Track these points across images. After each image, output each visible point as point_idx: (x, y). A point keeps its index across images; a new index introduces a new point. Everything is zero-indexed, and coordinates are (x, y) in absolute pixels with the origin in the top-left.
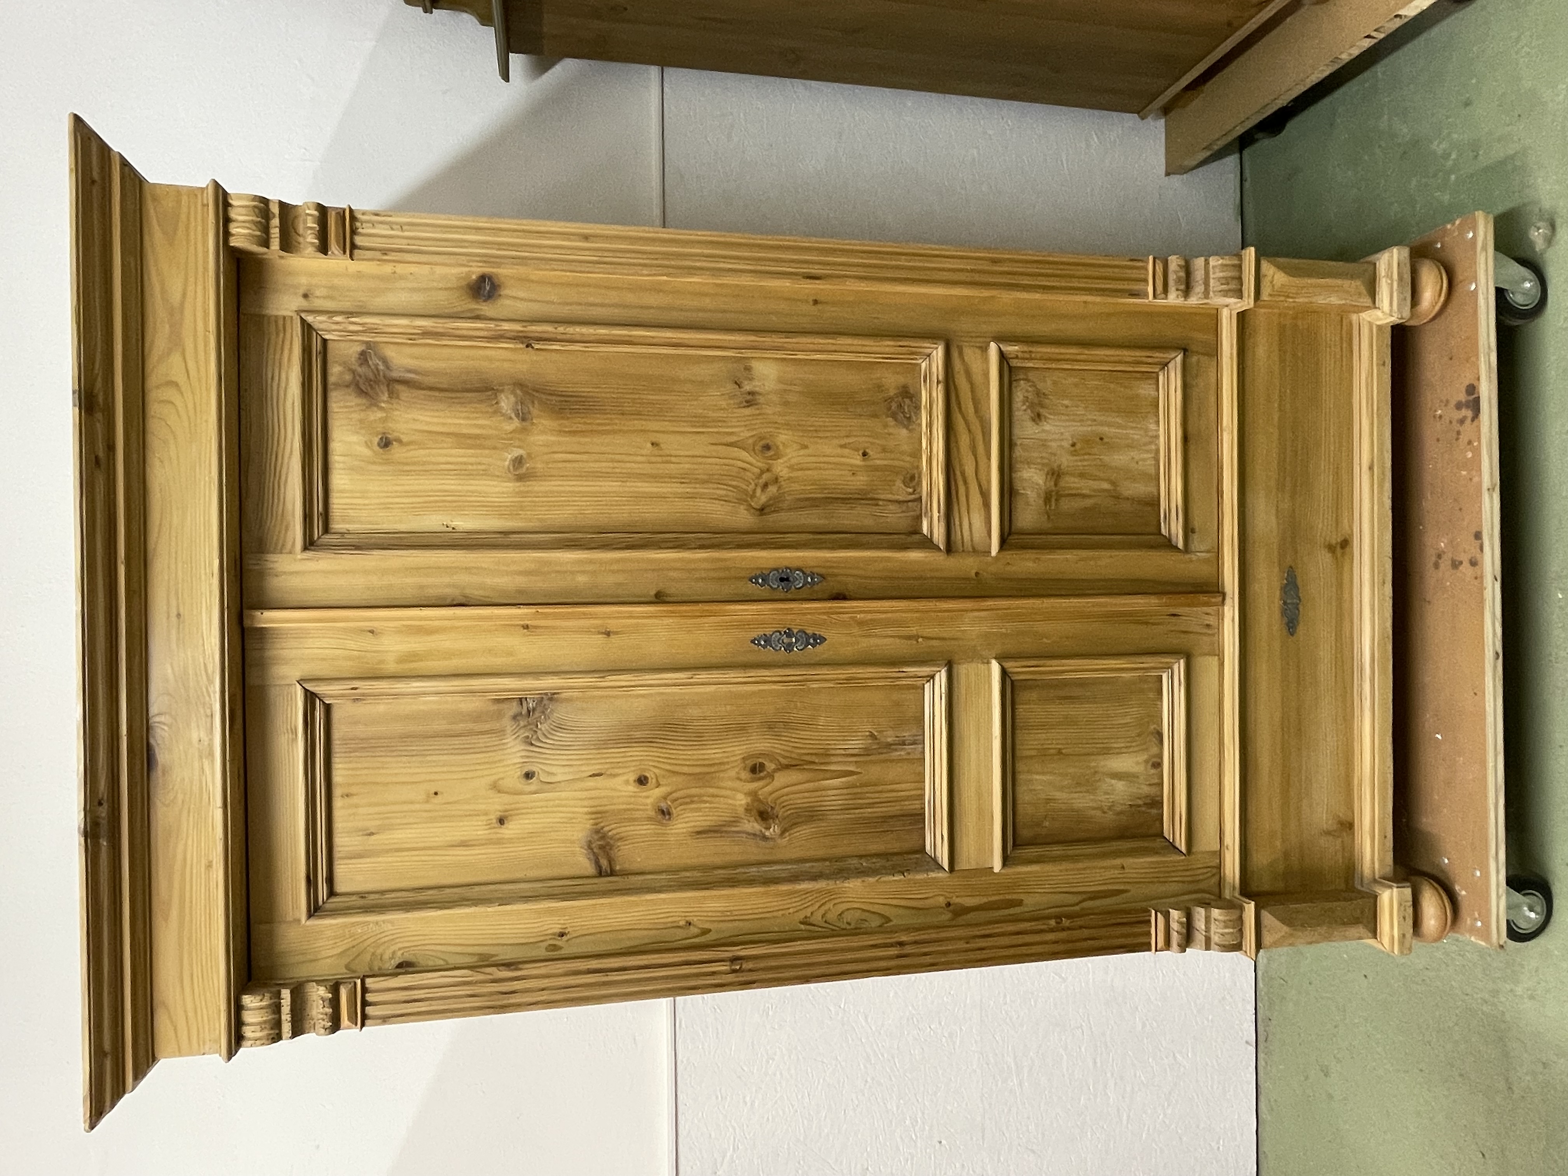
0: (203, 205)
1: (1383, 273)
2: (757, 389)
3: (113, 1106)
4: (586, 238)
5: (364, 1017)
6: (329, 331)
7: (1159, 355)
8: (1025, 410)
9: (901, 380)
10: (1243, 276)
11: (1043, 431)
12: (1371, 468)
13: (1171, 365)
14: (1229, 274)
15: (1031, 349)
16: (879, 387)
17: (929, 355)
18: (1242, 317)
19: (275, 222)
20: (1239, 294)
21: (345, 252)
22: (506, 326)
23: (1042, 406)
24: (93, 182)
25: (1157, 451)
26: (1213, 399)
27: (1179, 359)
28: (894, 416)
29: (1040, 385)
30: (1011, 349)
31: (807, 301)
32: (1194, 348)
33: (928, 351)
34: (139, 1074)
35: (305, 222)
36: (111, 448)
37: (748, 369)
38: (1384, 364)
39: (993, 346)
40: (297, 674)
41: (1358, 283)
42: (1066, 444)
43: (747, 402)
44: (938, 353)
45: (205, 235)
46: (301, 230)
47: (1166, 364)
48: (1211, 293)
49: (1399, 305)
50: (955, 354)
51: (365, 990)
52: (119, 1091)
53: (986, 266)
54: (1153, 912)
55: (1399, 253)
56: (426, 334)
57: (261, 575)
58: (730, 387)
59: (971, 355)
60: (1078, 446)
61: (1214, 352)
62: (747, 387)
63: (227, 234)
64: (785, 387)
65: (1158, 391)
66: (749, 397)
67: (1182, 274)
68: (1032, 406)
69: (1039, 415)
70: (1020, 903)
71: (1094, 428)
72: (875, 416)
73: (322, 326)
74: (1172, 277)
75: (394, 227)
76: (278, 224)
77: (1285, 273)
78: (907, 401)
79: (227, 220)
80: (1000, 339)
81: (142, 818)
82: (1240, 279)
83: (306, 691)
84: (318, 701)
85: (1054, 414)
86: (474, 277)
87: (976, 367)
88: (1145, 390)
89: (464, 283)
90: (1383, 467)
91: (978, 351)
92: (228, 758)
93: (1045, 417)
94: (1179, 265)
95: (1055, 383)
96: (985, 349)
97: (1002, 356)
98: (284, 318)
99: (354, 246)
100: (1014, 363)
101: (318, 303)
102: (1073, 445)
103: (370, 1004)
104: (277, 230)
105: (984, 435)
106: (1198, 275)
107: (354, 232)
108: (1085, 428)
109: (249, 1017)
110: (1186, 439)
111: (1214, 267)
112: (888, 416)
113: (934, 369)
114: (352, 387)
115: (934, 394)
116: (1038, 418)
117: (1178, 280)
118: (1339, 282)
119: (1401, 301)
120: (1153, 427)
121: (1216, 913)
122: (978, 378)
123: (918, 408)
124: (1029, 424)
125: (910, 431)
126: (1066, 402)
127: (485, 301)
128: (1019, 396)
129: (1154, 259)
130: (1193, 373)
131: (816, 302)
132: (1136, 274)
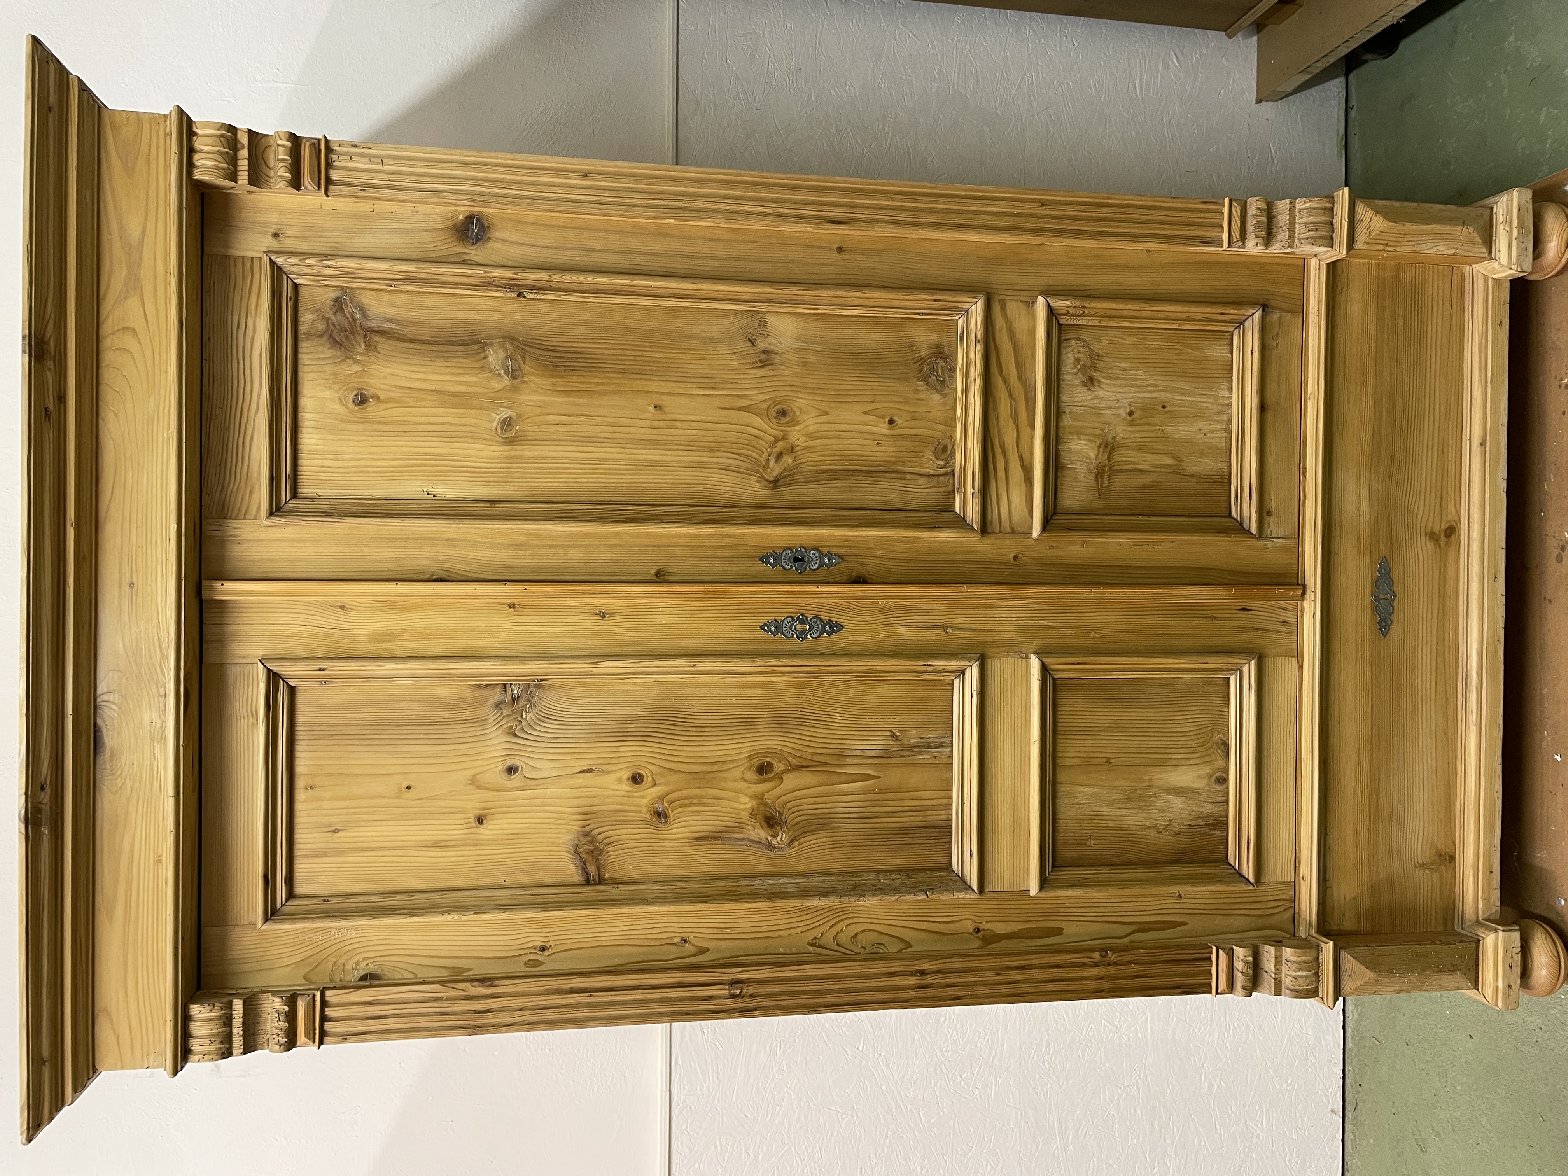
0: (166, 135)
1: (1501, 218)
2: (772, 347)
3: (51, 1119)
4: (586, 175)
5: (323, 1034)
6: (300, 275)
7: (1234, 312)
8: (1076, 374)
9: (935, 338)
10: (1334, 221)
11: (1097, 397)
12: (1483, 444)
13: (1248, 323)
14: (1319, 219)
15: (1084, 304)
16: (910, 347)
17: (967, 311)
18: (1333, 268)
19: (244, 153)
20: (1329, 242)
21: (319, 187)
22: (497, 273)
23: (1096, 369)
24: (50, 109)
25: (1230, 421)
26: (1296, 361)
27: (1258, 315)
28: (925, 379)
29: (1095, 346)
30: (1061, 304)
31: (831, 249)
32: (1274, 303)
33: (966, 306)
34: (79, 1087)
35: (276, 153)
36: (62, 398)
37: (763, 324)
38: (1501, 324)
39: (1041, 300)
40: (261, 653)
41: (1471, 229)
42: (1123, 413)
43: (761, 361)
44: (978, 308)
45: (167, 167)
46: (271, 163)
47: (1242, 323)
48: (1296, 241)
49: (1522, 255)
50: (996, 308)
51: (324, 1004)
52: (58, 1103)
53: (1033, 209)
54: (1214, 948)
55: (1520, 196)
56: (408, 280)
57: (223, 542)
58: (741, 345)
59: (1015, 309)
60: (1137, 414)
61: (1299, 309)
62: (762, 345)
63: (191, 165)
64: (805, 346)
65: (1232, 353)
66: (763, 357)
67: (1263, 219)
68: (1084, 369)
69: (1091, 379)
70: (1058, 932)
71: (1155, 395)
72: (903, 379)
73: (293, 269)
74: (1251, 222)
75: (373, 160)
76: (247, 156)
77: (1385, 218)
78: (941, 363)
79: (191, 151)
80: (1047, 293)
81: (88, 805)
82: (1331, 222)
83: (269, 671)
84: (281, 682)
85: (1110, 378)
86: (461, 217)
87: (1020, 324)
88: (1217, 351)
89: (450, 223)
90: (1497, 444)
91: (1023, 307)
92: (182, 743)
93: (1099, 382)
94: (1259, 209)
95: (1111, 342)
96: (1031, 304)
97: (1051, 311)
98: (252, 258)
99: (329, 181)
100: (1064, 320)
101: (290, 244)
102: (1131, 413)
103: (330, 1020)
104: (246, 162)
105: (1027, 404)
106: (1283, 219)
107: (329, 165)
108: (1146, 395)
109: (196, 1029)
110: (1263, 408)
111: (1300, 210)
112: (918, 379)
113: (972, 326)
114: (326, 338)
115: (972, 355)
116: (1090, 382)
117: (1258, 226)
118: (1448, 228)
119: (1525, 250)
120: (1225, 393)
121: (1288, 953)
122: (1022, 336)
123: (953, 370)
124: (1081, 389)
125: (945, 396)
126: (1123, 365)
127: (473, 244)
128: (1069, 358)
129: (1231, 200)
130: (1274, 333)
131: (840, 250)
132: (1209, 218)
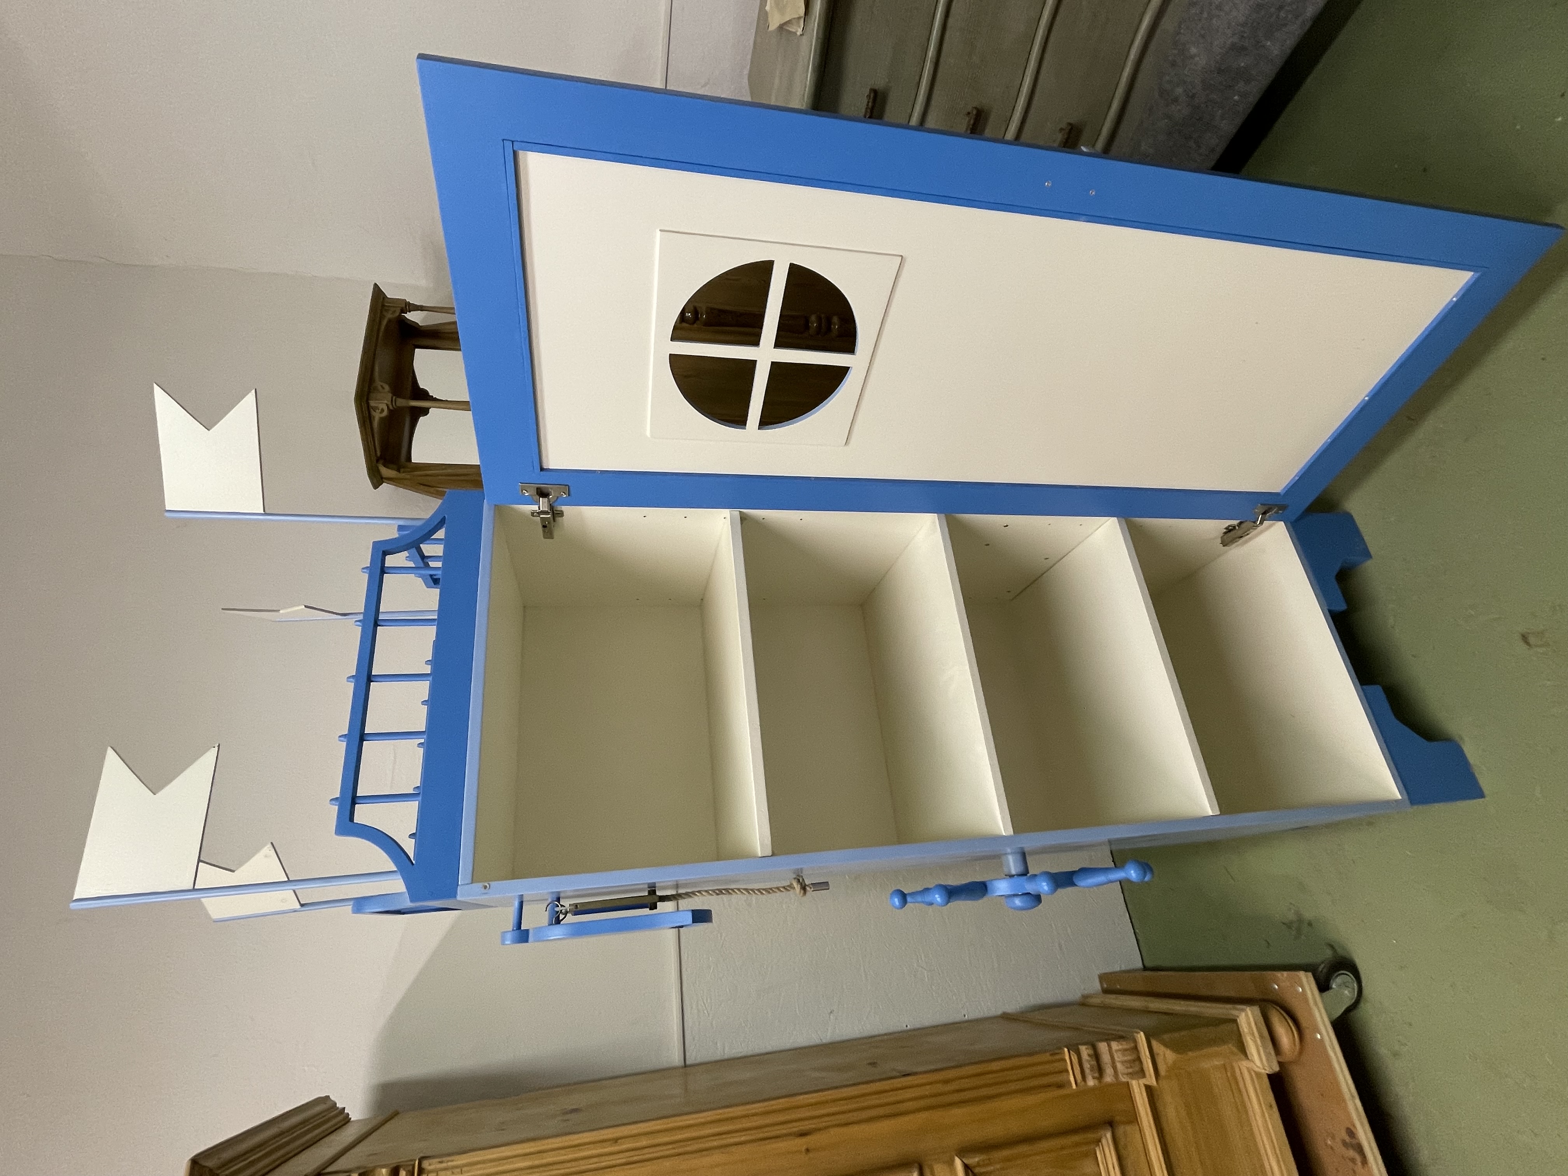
1: (1246, 1030)
4: (616, 1140)
7: (1091, 1136)
10: (1141, 1056)
13: (1104, 1141)
14: (1129, 1058)
15: (989, 1155)
18: (1149, 1089)
20: (1142, 1073)
26: (1144, 1164)
27: (1109, 1135)
30: (973, 1161)
31: (800, 1152)
32: (1118, 1118)
38: (1272, 1108)
39: (958, 1162)
41: (1230, 1045)
47: (1100, 1142)
48: (1120, 1076)
49: (1268, 1060)
53: (941, 1088)
55: (1253, 1014)
59: (940, 1170)
61: (1133, 1118)
65: (1098, 1165)
67: (1094, 1063)
74: (1087, 1066)
77: (1173, 1050)
80: (963, 1152)
82: (1139, 1059)
88: (1088, 1167)
91: (946, 1168)
94: (1089, 1055)
96: (951, 1163)
97: (967, 1167)
100: (977, 1170)
106: (1106, 1058)
111: (1117, 1051)
117: (1092, 1069)
119: (1268, 1055)
129: (1069, 1050)
130: (1122, 1143)
131: (808, 1150)
132: (1058, 1066)
